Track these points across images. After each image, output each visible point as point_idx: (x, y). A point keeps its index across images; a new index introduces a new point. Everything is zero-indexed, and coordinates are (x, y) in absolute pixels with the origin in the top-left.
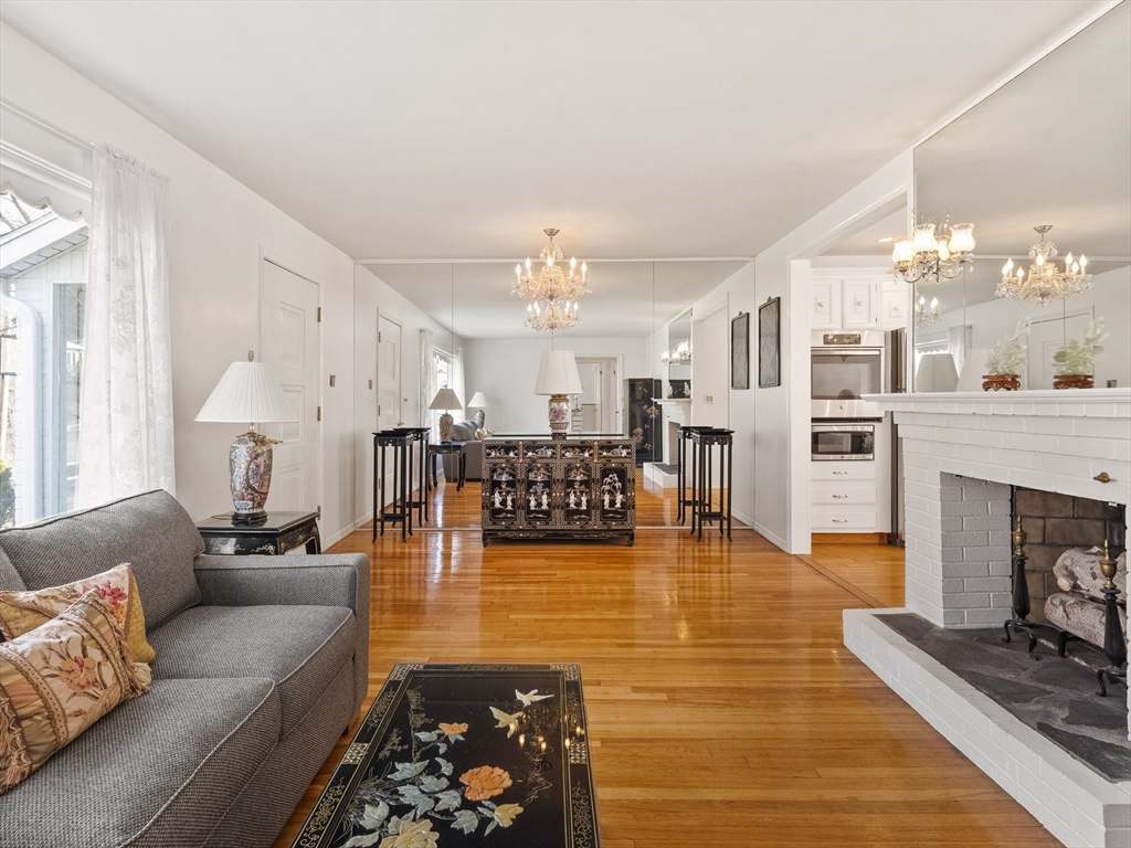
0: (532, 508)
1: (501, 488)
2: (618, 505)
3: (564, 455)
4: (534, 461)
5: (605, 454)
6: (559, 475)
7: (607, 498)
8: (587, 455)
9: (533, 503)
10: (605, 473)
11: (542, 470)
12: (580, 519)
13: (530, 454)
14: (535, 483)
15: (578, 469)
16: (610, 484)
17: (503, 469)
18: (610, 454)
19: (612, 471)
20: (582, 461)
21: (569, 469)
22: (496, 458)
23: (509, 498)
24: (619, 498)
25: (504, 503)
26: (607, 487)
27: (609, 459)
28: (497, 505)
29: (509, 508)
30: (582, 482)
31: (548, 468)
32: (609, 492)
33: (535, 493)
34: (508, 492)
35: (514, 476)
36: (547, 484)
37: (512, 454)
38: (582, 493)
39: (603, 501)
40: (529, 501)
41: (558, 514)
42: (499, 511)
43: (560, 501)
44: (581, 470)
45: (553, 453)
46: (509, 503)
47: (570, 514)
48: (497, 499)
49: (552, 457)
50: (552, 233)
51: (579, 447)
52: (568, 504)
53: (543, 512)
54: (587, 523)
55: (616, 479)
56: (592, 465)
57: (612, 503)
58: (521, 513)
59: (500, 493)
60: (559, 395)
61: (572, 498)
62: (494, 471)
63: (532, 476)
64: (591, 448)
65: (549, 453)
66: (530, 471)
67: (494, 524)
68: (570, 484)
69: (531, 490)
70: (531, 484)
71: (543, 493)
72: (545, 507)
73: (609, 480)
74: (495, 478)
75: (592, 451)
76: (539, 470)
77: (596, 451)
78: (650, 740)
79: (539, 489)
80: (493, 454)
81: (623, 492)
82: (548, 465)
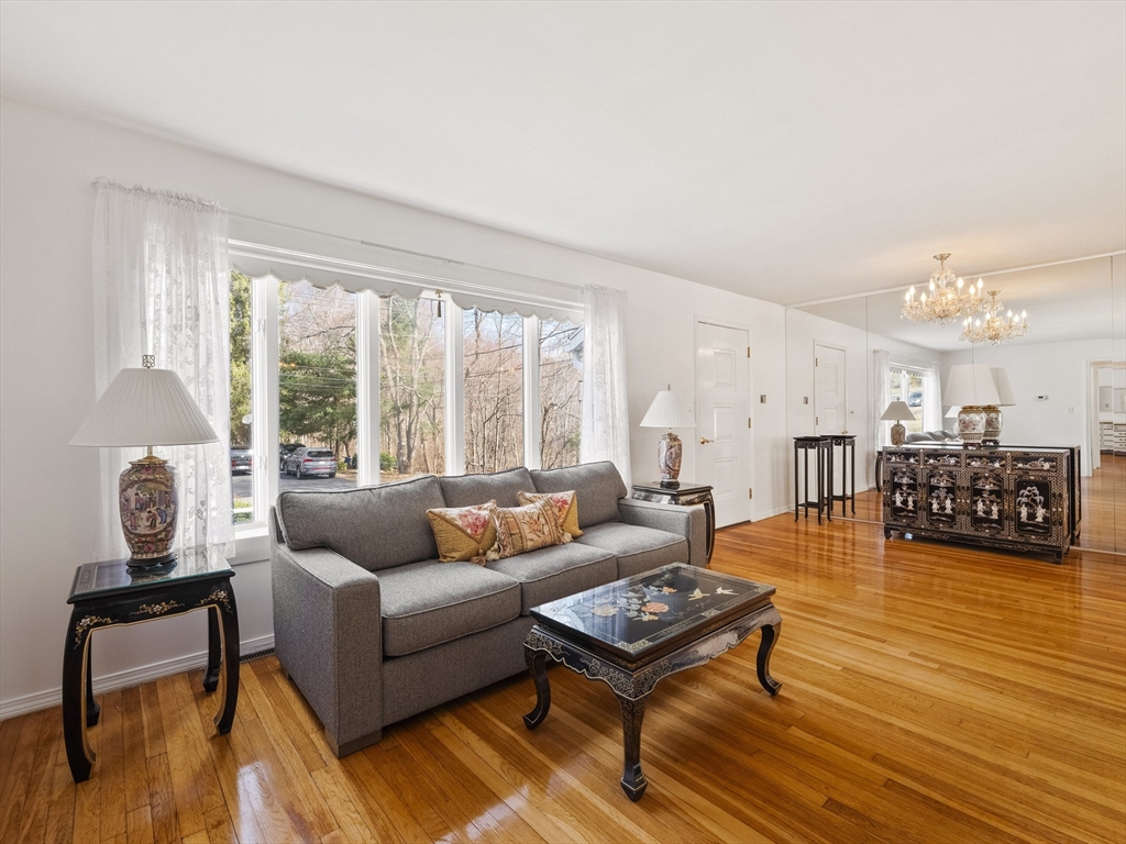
0: (935, 511)
2: (1040, 519)
3: (969, 464)
4: (936, 467)
5: (1020, 465)
6: (964, 482)
7: (1024, 511)
8: (997, 465)
9: (935, 506)
10: (1021, 485)
11: (945, 477)
12: (989, 528)
13: (931, 461)
14: (938, 488)
15: (987, 478)
16: (1027, 496)
17: (904, 473)
18: (1028, 466)
19: (1032, 483)
20: (992, 471)
21: (976, 478)
22: (896, 462)
23: (910, 499)
24: (1040, 512)
25: (905, 502)
26: (1024, 500)
27: (1026, 471)
28: (898, 504)
29: (910, 507)
30: (991, 492)
31: (951, 476)
32: (1027, 504)
33: (938, 497)
34: (909, 494)
35: (915, 480)
36: (950, 490)
37: (912, 460)
38: (992, 502)
39: (1020, 513)
40: (931, 504)
41: (963, 519)
42: (901, 510)
43: (966, 508)
44: (990, 480)
45: (957, 462)
46: (911, 503)
47: (977, 521)
48: (898, 499)
49: (955, 466)
50: (942, 258)
51: (987, 457)
52: (976, 512)
53: (946, 515)
54: (999, 533)
55: (1037, 492)
56: (1005, 476)
57: (1032, 516)
58: (923, 515)
59: (901, 494)
60: (971, 407)
61: (980, 506)
62: (895, 474)
63: (934, 481)
64: (1002, 459)
65: (952, 461)
66: (930, 477)
67: (895, 520)
68: (978, 492)
69: (934, 495)
70: (933, 488)
71: (946, 498)
72: (948, 511)
73: (1026, 493)
74: (896, 480)
75: (1003, 462)
76: (941, 476)
77: (1008, 462)
78: (885, 681)
79: (943, 494)
80: (893, 459)
81: (1046, 505)
82: (951, 472)
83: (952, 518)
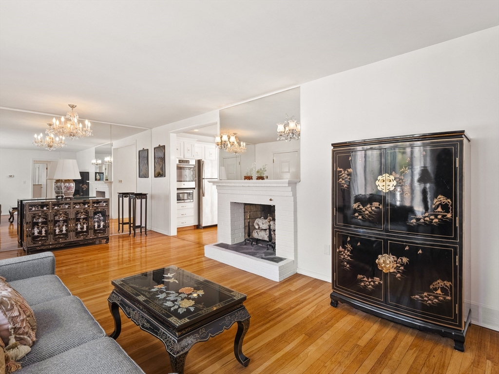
0: (57, 233)
1: (38, 225)
2: (102, 227)
3: (75, 207)
4: (58, 211)
5: (95, 205)
6: (72, 216)
7: (96, 224)
8: (86, 206)
9: (57, 231)
10: (95, 213)
11: (63, 215)
12: (83, 235)
13: (56, 208)
14: (59, 221)
15: (82, 213)
16: (97, 218)
17: (40, 216)
18: (98, 205)
19: (99, 212)
20: (84, 209)
21: (77, 213)
22: (35, 211)
23: (43, 230)
24: (102, 224)
25: (40, 232)
26: (96, 220)
27: (97, 207)
28: (36, 234)
29: (43, 234)
30: (84, 219)
31: (66, 214)
32: (97, 222)
33: (59, 226)
34: (43, 227)
35: (46, 219)
36: (65, 221)
37: (45, 208)
38: (84, 223)
39: (95, 226)
40: (55, 230)
41: (72, 234)
42: (38, 237)
43: (73, 228)
44: (84, 213)
45: (69, 207)
46: (44, 232)
47: (78, 234)
48: (36, 231)
49: (68, 208)
50: (73, 107)
51: (82, 203)
52: (77, 229)
53: (63, 234)
54: (87, 236)
55: (101, 216)
56: (89, 210)
57: (99, 226)
58: (51, 237)
59: (38, 228)
60: (68, 180)
61: (79, 226)
62: (34, 217)
63: (57, 218)
64: (89, 203)
65: (67, 206)
66: (55, 216)
67: (34, 243)
68: (78, 220)
69: (56, 225)
70: (56, 222)
71: (63, 225)
72: (64, 232)
73: (97, 216)
74: (35, 221)
75: (89, 205)
76: (61, 214)
77: (91, 204)
79: (61, 224)
80: (34, 209)
82: (66, 212)
83: (66, 235)
